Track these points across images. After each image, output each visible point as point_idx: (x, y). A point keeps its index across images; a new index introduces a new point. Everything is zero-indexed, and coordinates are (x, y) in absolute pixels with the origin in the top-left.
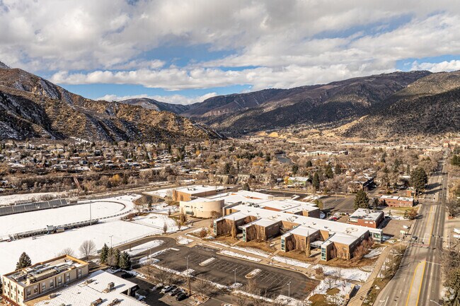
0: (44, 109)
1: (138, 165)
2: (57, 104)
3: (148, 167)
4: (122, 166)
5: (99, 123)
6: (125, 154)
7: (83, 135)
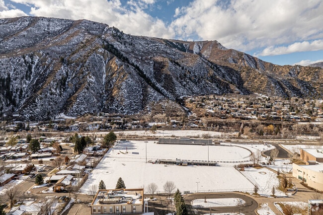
0: (240, 74)
1: (299, 119)
2: (248, 70)
3: (308, 120)
4: (283, 118)
5: (278, 83)
6: (292, 109)
7: (264, 92)
